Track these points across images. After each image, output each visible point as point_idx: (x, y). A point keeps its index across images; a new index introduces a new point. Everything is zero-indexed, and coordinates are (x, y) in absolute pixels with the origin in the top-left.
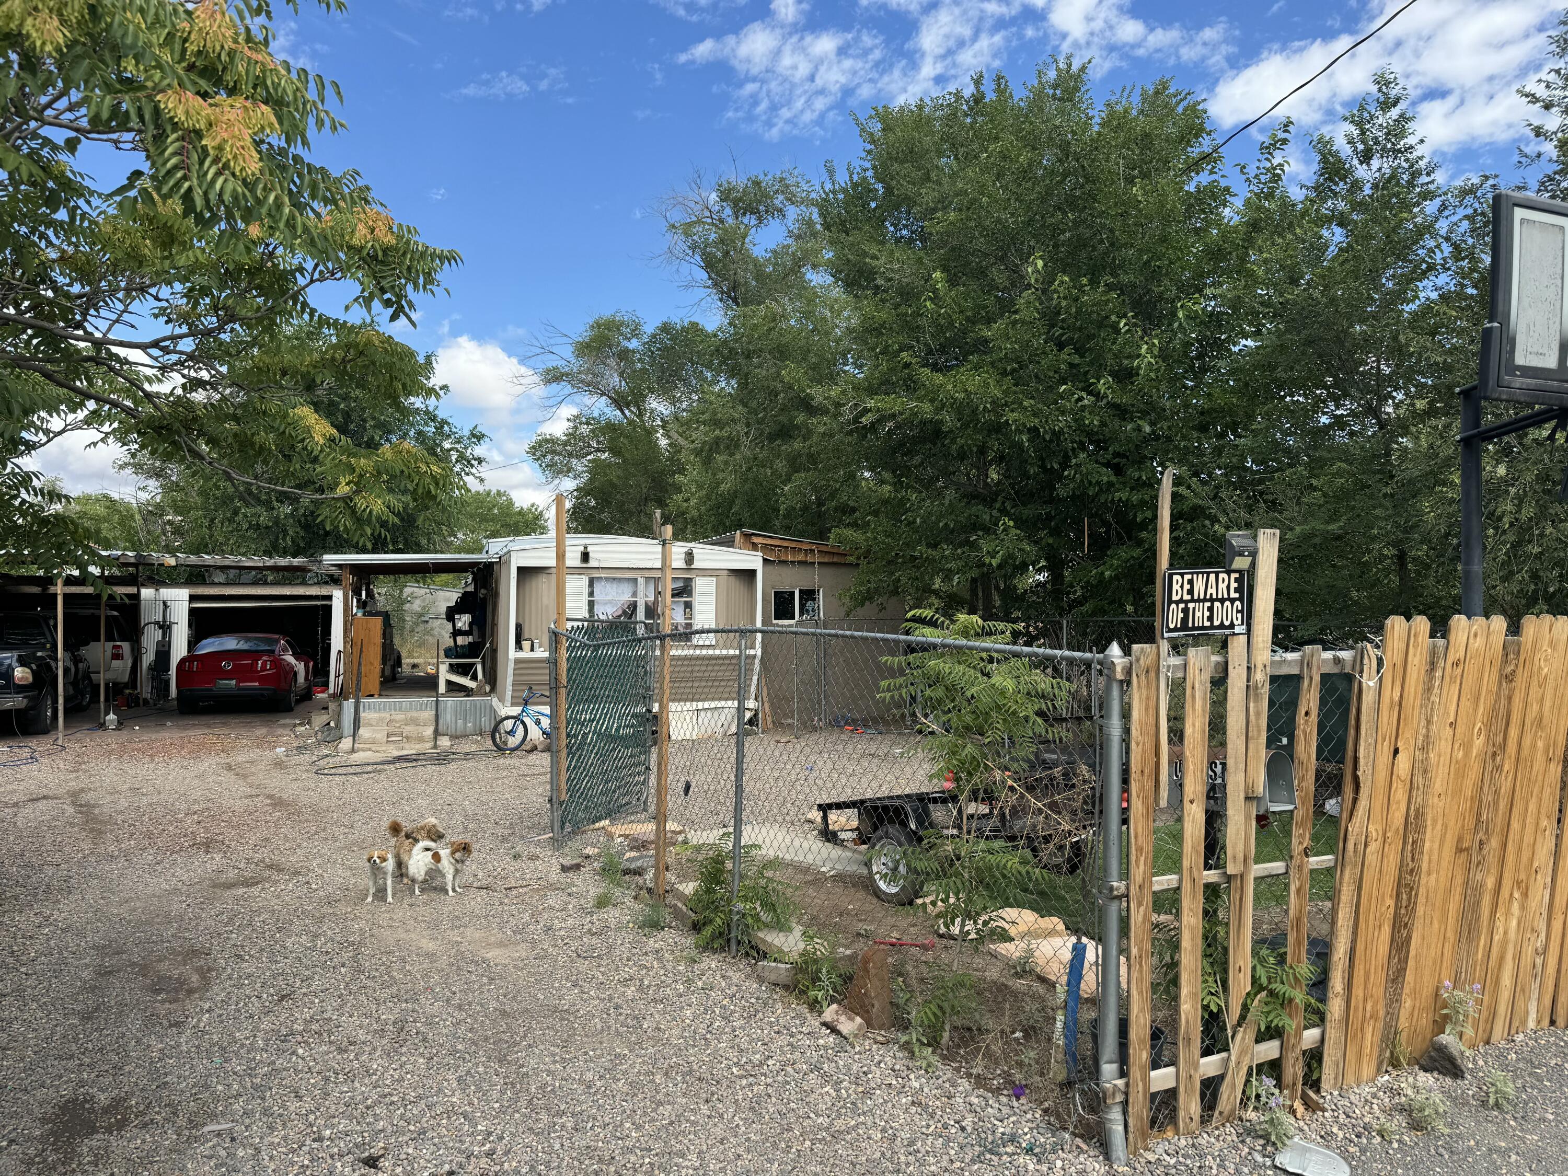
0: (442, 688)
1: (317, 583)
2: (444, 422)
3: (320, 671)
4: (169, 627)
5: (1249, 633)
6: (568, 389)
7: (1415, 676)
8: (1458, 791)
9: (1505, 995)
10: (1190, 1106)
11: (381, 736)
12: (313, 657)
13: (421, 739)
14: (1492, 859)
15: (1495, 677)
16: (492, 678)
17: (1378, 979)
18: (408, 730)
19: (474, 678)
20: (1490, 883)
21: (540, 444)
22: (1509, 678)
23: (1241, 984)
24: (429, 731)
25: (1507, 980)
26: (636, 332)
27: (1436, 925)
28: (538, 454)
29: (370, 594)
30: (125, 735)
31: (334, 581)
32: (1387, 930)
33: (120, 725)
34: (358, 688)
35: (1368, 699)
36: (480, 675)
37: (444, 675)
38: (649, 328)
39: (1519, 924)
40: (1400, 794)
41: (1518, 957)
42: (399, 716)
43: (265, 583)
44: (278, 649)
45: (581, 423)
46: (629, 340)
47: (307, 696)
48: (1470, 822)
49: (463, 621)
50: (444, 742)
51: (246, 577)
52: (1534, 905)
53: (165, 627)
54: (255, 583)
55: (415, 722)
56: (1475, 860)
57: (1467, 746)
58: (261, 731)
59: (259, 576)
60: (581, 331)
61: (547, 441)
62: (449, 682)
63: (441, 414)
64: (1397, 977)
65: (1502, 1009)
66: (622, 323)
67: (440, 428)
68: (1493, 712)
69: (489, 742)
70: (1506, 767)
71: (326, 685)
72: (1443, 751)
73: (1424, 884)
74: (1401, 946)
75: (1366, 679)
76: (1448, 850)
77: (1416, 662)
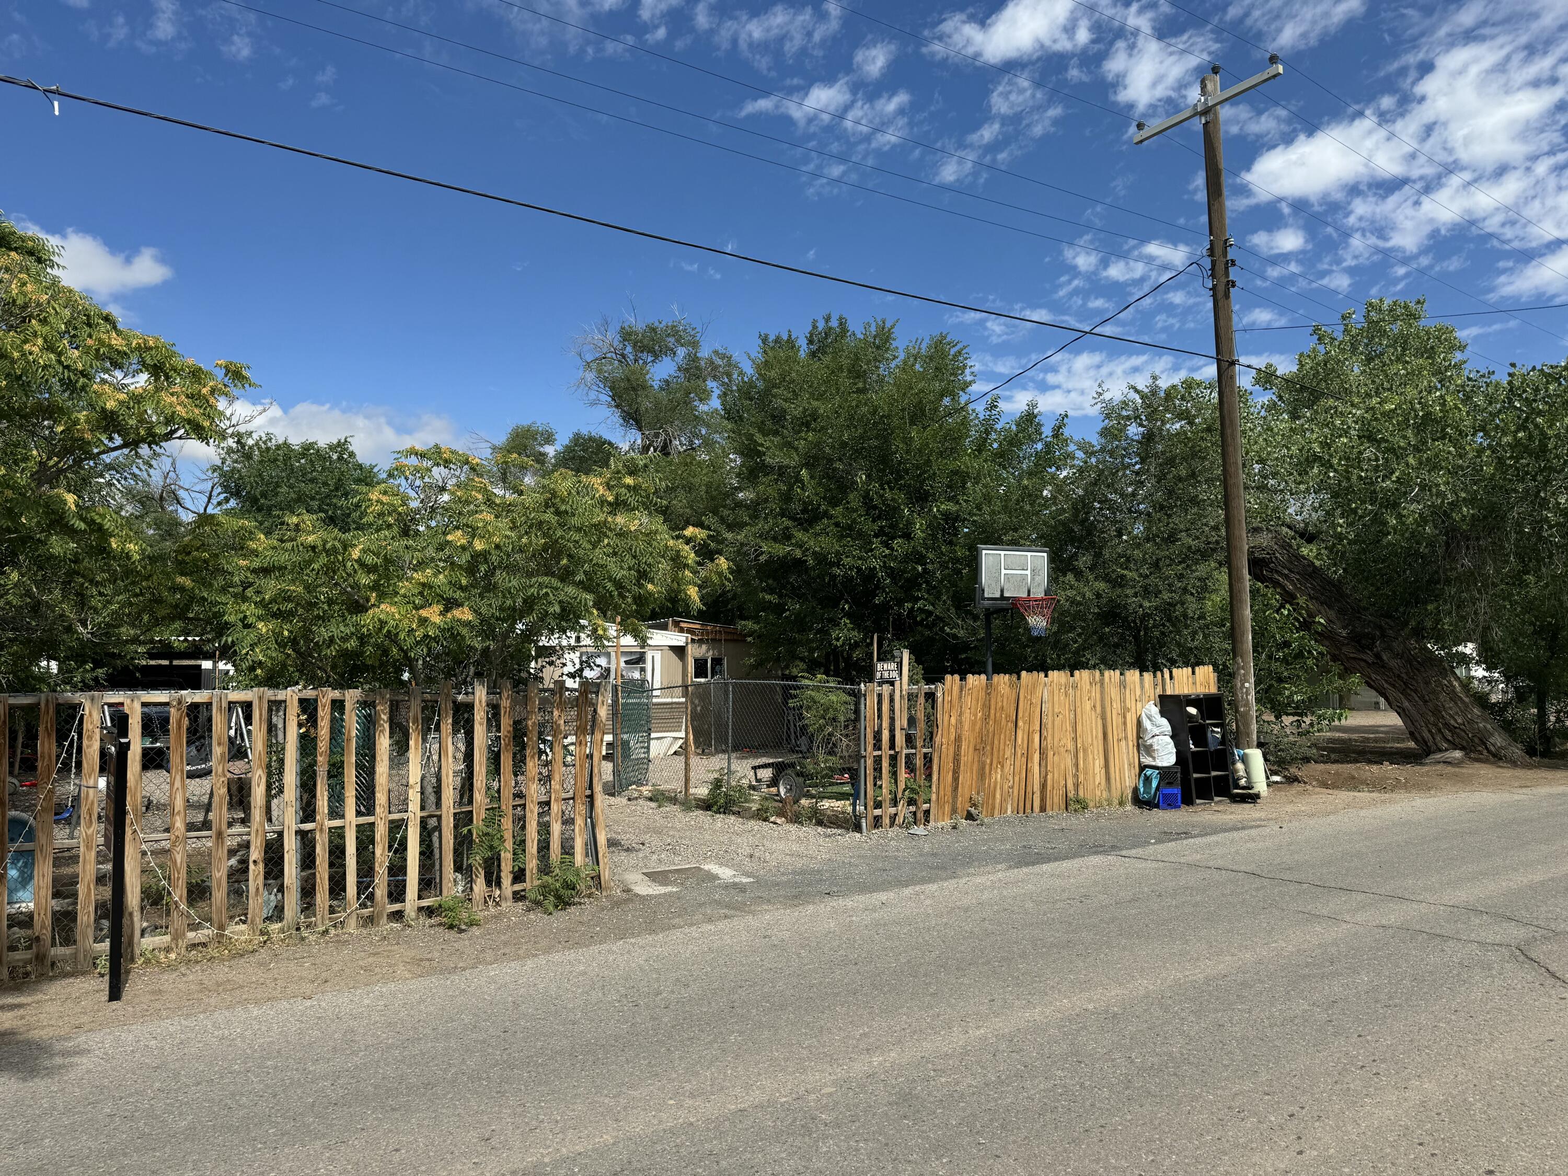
5: (901, 680)
7: (955, 693)
8: (973, 730)
9: (998, 801)
10: (886, 821)
14: (988, 753)
15: (984, 693)
17: (949, 790)
20: (988, 761)
22: (989, 694)
23: (902, 786)
25: (998, 796)
26: (550, 441)
27: (969, 774)
32: (951, 774)
35: (940, 700)
39: (1001, 776)
40: (953, 730)
41: (1002, 788)
46: (544, 446)
48: (979, 740)
52: (1006, 771)
56: (981, 753)
57: (976, 715)
64: (955, 789)
65: (997, 806)
66: (537, 432)
68: (984, 705)
70: (991, 723)
72: (967, 717)
73: (963, 759)
74: (956, 779)
75: (939, 694)
76: (971, 749)
77: (956, 689)
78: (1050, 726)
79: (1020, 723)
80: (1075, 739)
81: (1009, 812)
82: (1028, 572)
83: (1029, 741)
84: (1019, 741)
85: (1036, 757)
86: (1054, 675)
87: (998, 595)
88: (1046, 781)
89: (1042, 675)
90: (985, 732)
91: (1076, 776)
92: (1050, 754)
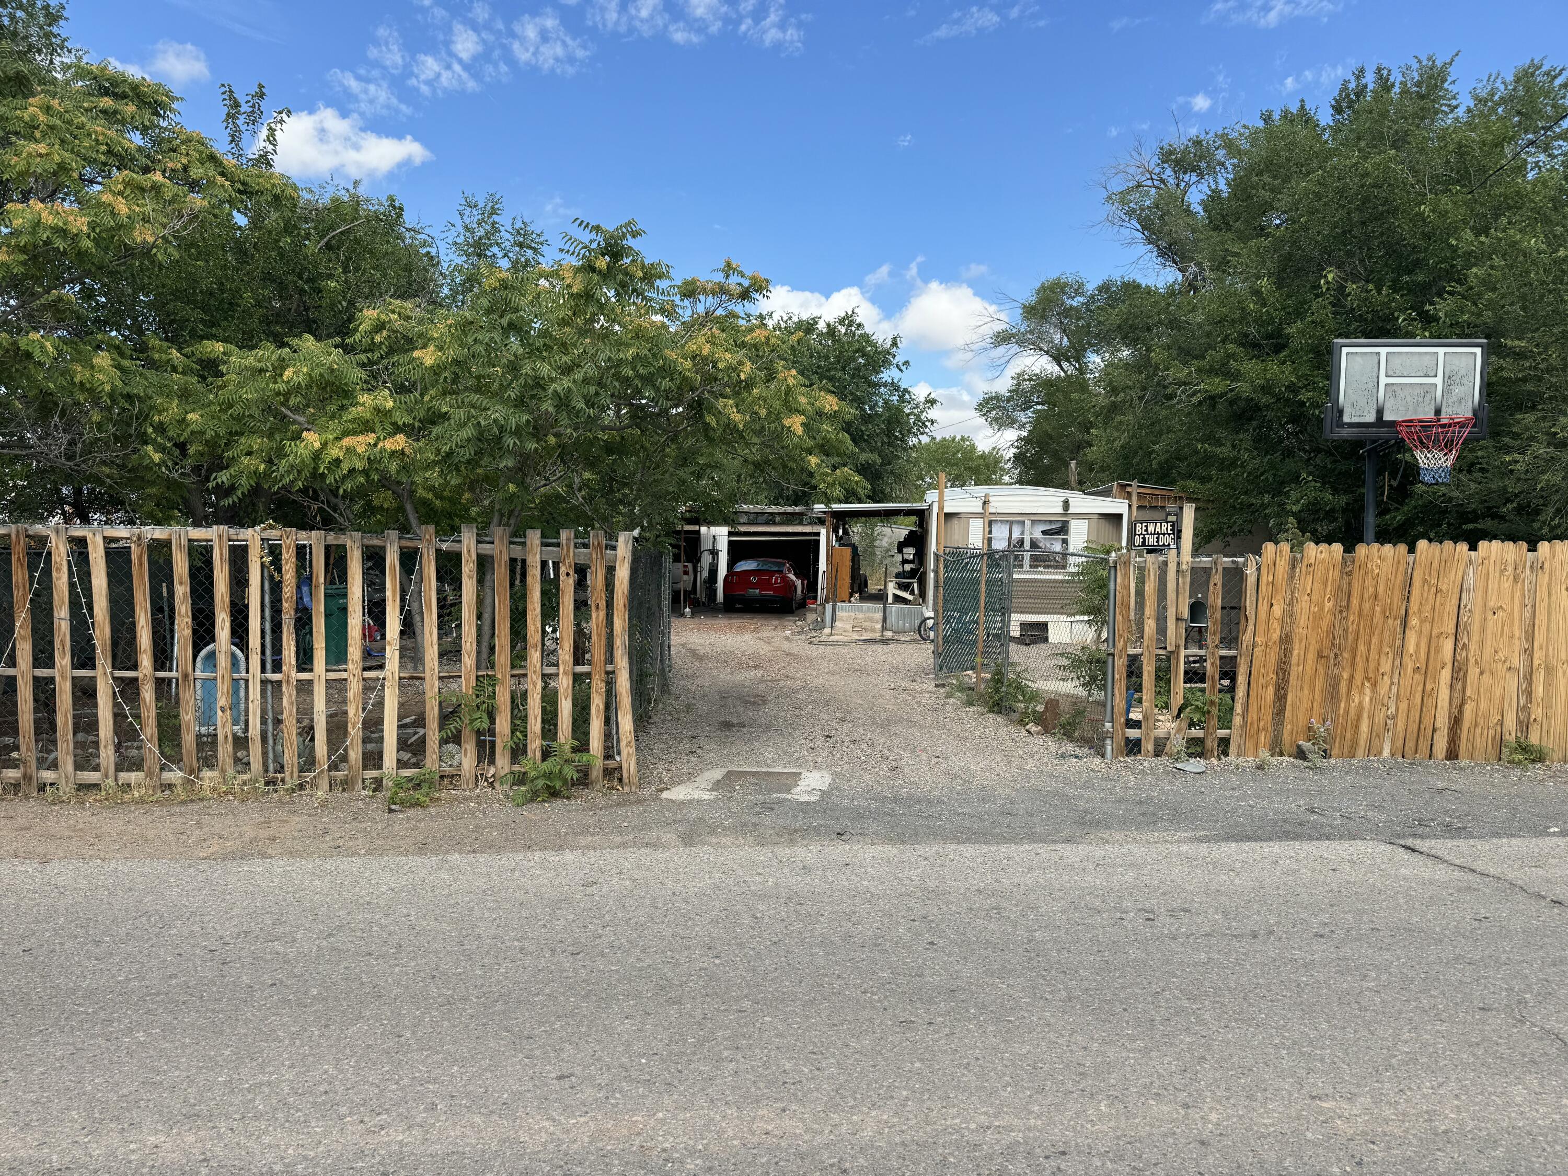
0: (890, 599)
1: (810, 524)
2: (906, 391)
3: (812, 587)
4: (717, 554)
5: (1178, 548)
6: (1015, 348)
7: (1281, 570)
8: (1316, 627)
9: (1364, 736)
10: (1148, 747)
11: (849, 627)
12: (807, 577)
13: (873, 630)
14: (1346, 664)
15: (1337, 573)
16: (923, 594)
17: (1267, 713)
18: (867, 624)
19: (912, 593)
20: (1345, 675)
21: (987, 401)
22: (1349, 574)
23: (1178, 700)
24: (879, 626)
25: (1364, 727)
26: (1079, 291)
27: (1306, 692)
28: (985, 410)
29: (846, 532)
30: (696, 621)
31: (821, 522)
32: (1271, 690)
33: (693, 614)
34: (835, 595)
35: (1252, 580)
36: (916, 592)
37: (892, 589)
38: (1091, 287)
39: (1371, 700)
40: (1276, 625)
41: (1372, 717)
42: (860, 616)
43: (774, 524)
44: (785, 570)
45: (1024, 380)
46: (1073, 298)
47: (802, 605)
48: (1327, 643)
49: (910, 552)
50: (889, 634)
51: (761, 519)
52: (1382, 692)
53: (714, 553)
54: (767, 523)
55: (870, 620)
56: (1332, 662)
57: (1321, 605)
58: (776, 623)
59: (771, 519)
60: (1028, 295)
61: (991, 399)
62: (895, 596)
63: (903, 385)
64: (1280, 712)
65: (1362, 742)
66: (1066, 284)
67: (902, 399)
68: (1338, 590)
69: (918, 637)
70: (1352, 618)
71: (815, 598)
72: (1303, 607)
73: (1295, 671)
74: (1281, 698)
75: (1251, 571)
76: (1312, 656)
77: (1283, 565)
78: (1475, 628)
79: (1414, 621)
80: (1529, 652)
81: (1386, 753)
82: (1439, 381)
83: (1432, 647)
84: (1411, 647)
85: (1446, 675)
86: (1491, 549)
87: (1371, 418)
88: (1461, 712)
89: (1463, 547)
90: (1339, 631)
91: (1524, 709)
92: (1473, 672)
